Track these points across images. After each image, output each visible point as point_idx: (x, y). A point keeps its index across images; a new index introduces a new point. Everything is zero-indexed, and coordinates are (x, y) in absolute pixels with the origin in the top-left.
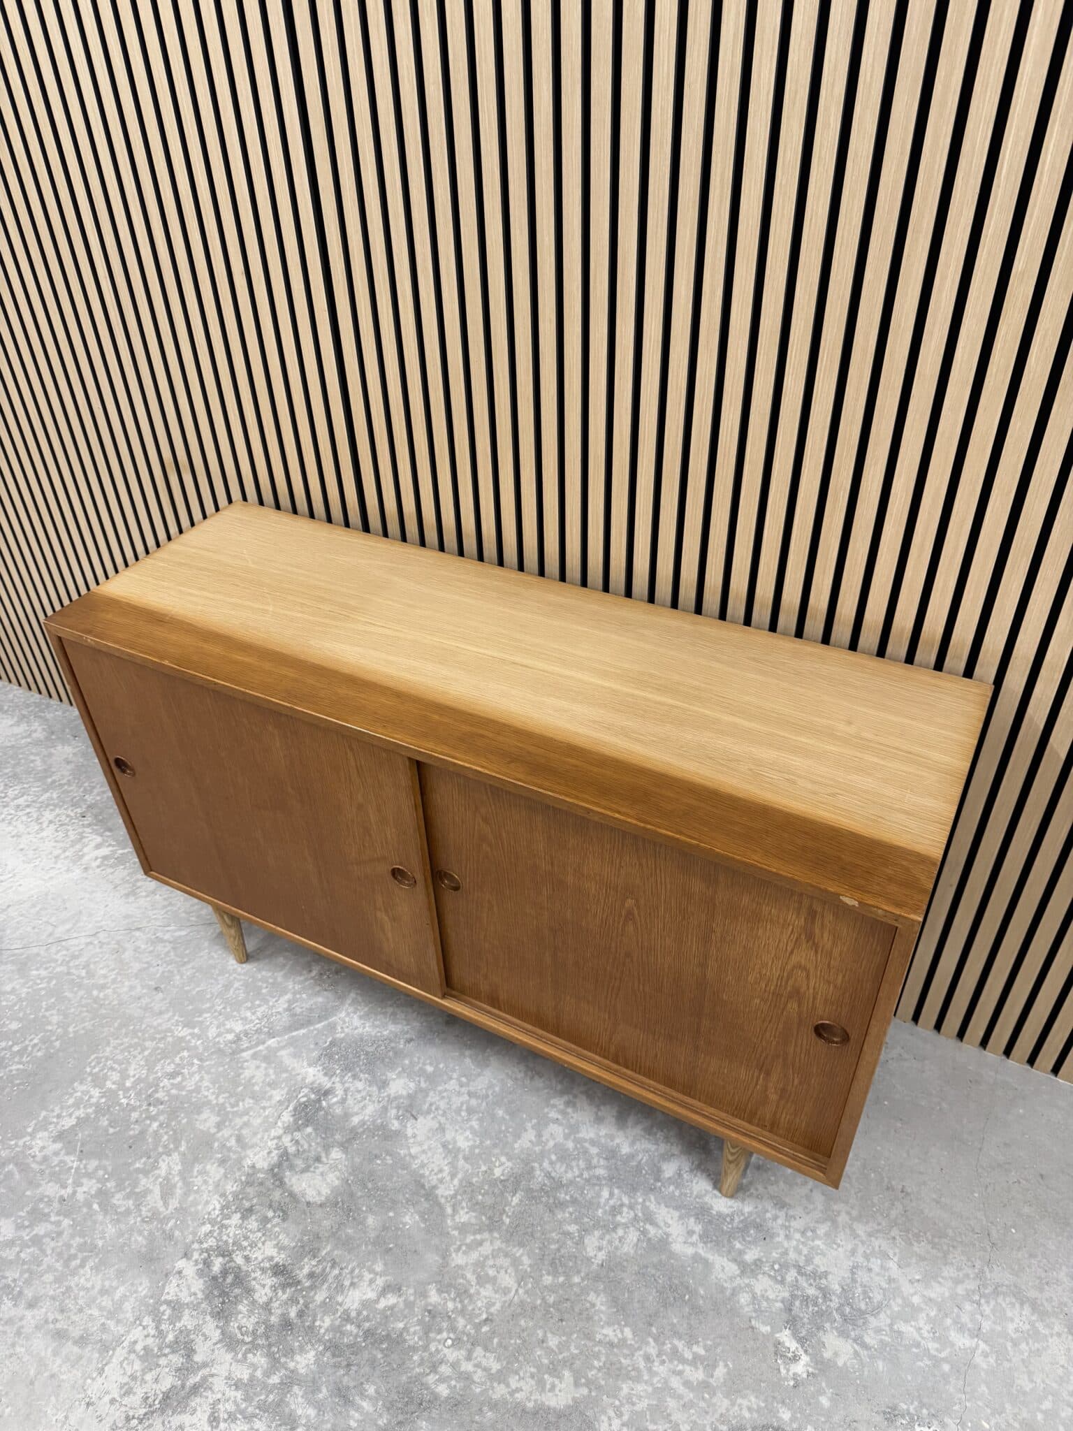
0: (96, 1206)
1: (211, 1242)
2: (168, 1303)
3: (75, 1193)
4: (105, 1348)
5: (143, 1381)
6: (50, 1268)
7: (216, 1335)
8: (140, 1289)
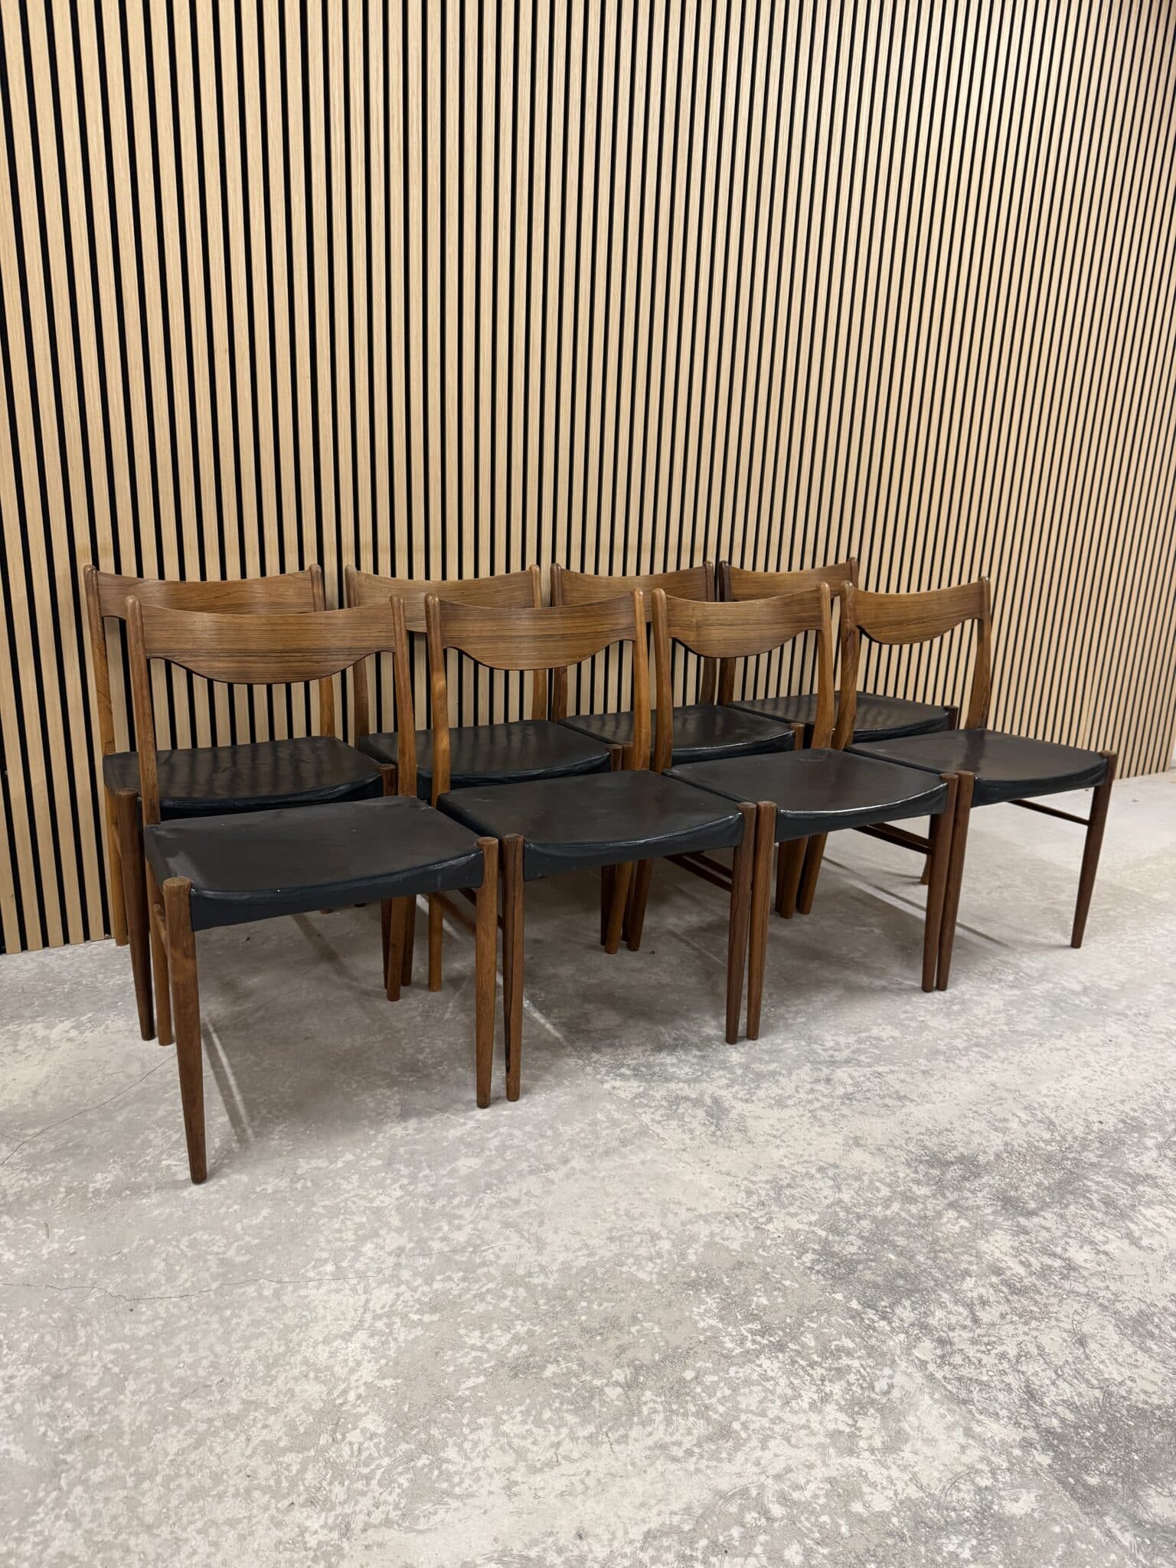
0: (505, 1113)
1: (603, 1070)
2: (635, 1097)
3: (477, 1120)
4: (644, 1131)
5: (690, 1123)
6: (540, 1146)
7: (681, 1085)
8: (608, 1107)
